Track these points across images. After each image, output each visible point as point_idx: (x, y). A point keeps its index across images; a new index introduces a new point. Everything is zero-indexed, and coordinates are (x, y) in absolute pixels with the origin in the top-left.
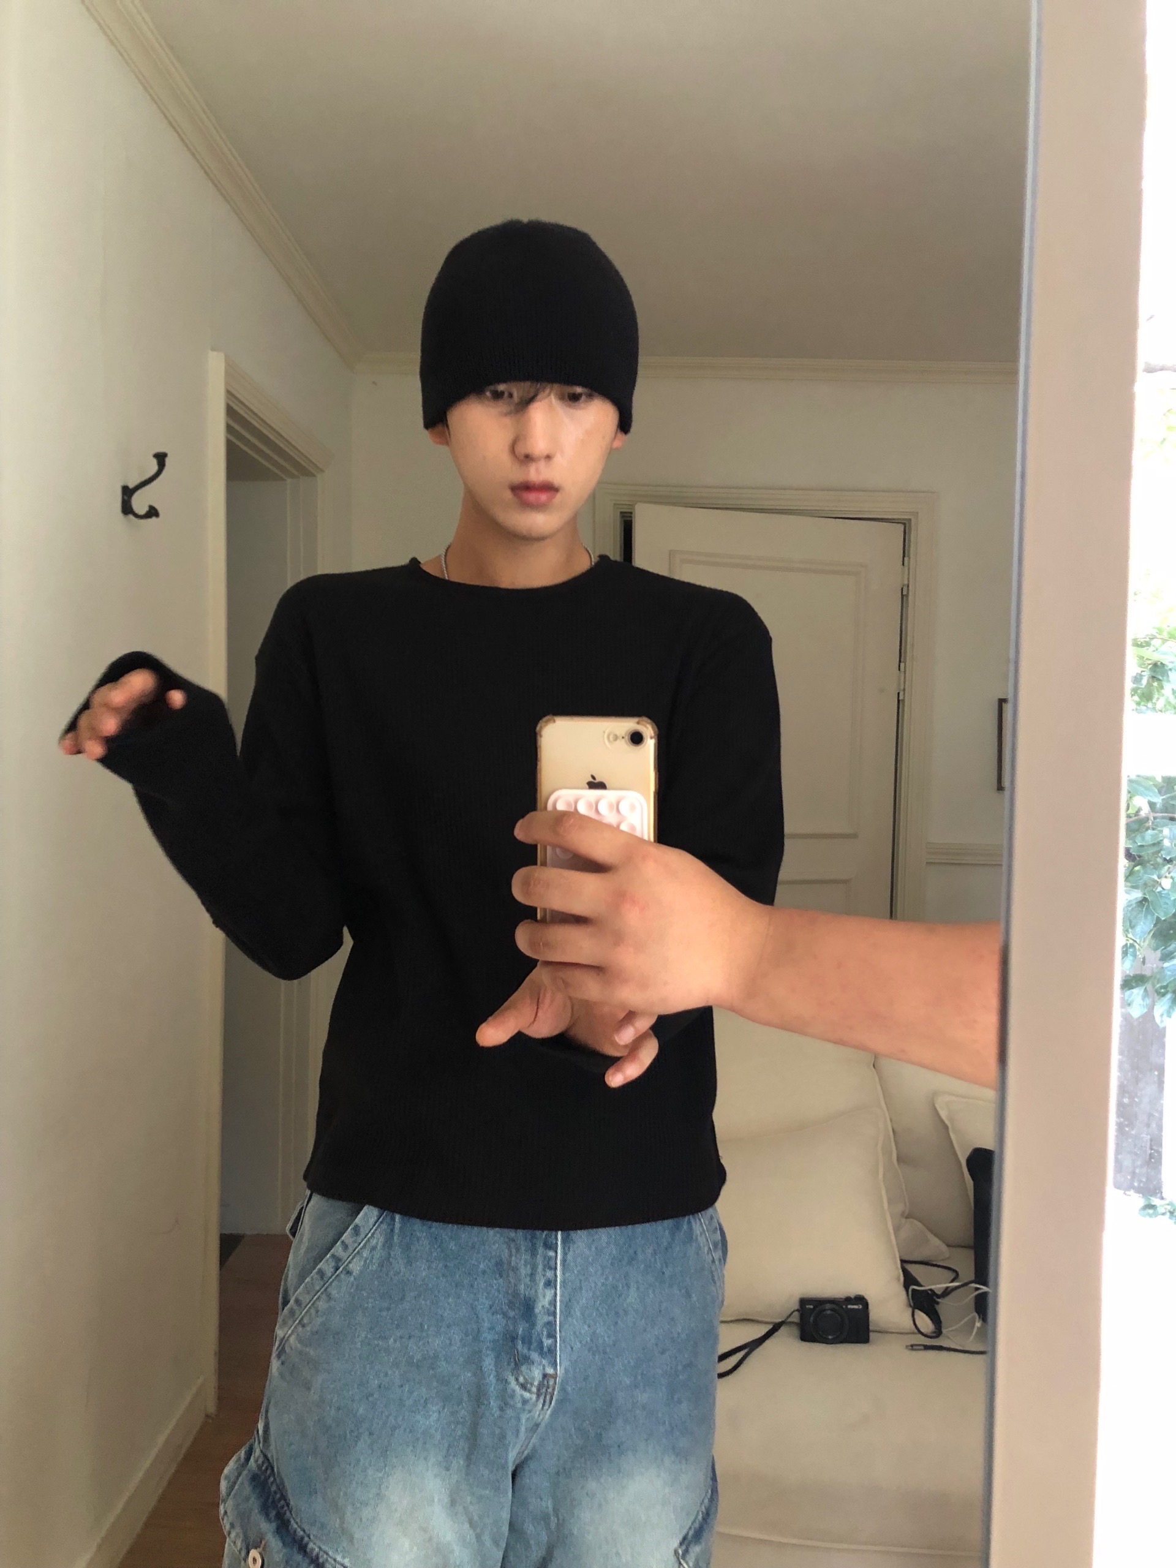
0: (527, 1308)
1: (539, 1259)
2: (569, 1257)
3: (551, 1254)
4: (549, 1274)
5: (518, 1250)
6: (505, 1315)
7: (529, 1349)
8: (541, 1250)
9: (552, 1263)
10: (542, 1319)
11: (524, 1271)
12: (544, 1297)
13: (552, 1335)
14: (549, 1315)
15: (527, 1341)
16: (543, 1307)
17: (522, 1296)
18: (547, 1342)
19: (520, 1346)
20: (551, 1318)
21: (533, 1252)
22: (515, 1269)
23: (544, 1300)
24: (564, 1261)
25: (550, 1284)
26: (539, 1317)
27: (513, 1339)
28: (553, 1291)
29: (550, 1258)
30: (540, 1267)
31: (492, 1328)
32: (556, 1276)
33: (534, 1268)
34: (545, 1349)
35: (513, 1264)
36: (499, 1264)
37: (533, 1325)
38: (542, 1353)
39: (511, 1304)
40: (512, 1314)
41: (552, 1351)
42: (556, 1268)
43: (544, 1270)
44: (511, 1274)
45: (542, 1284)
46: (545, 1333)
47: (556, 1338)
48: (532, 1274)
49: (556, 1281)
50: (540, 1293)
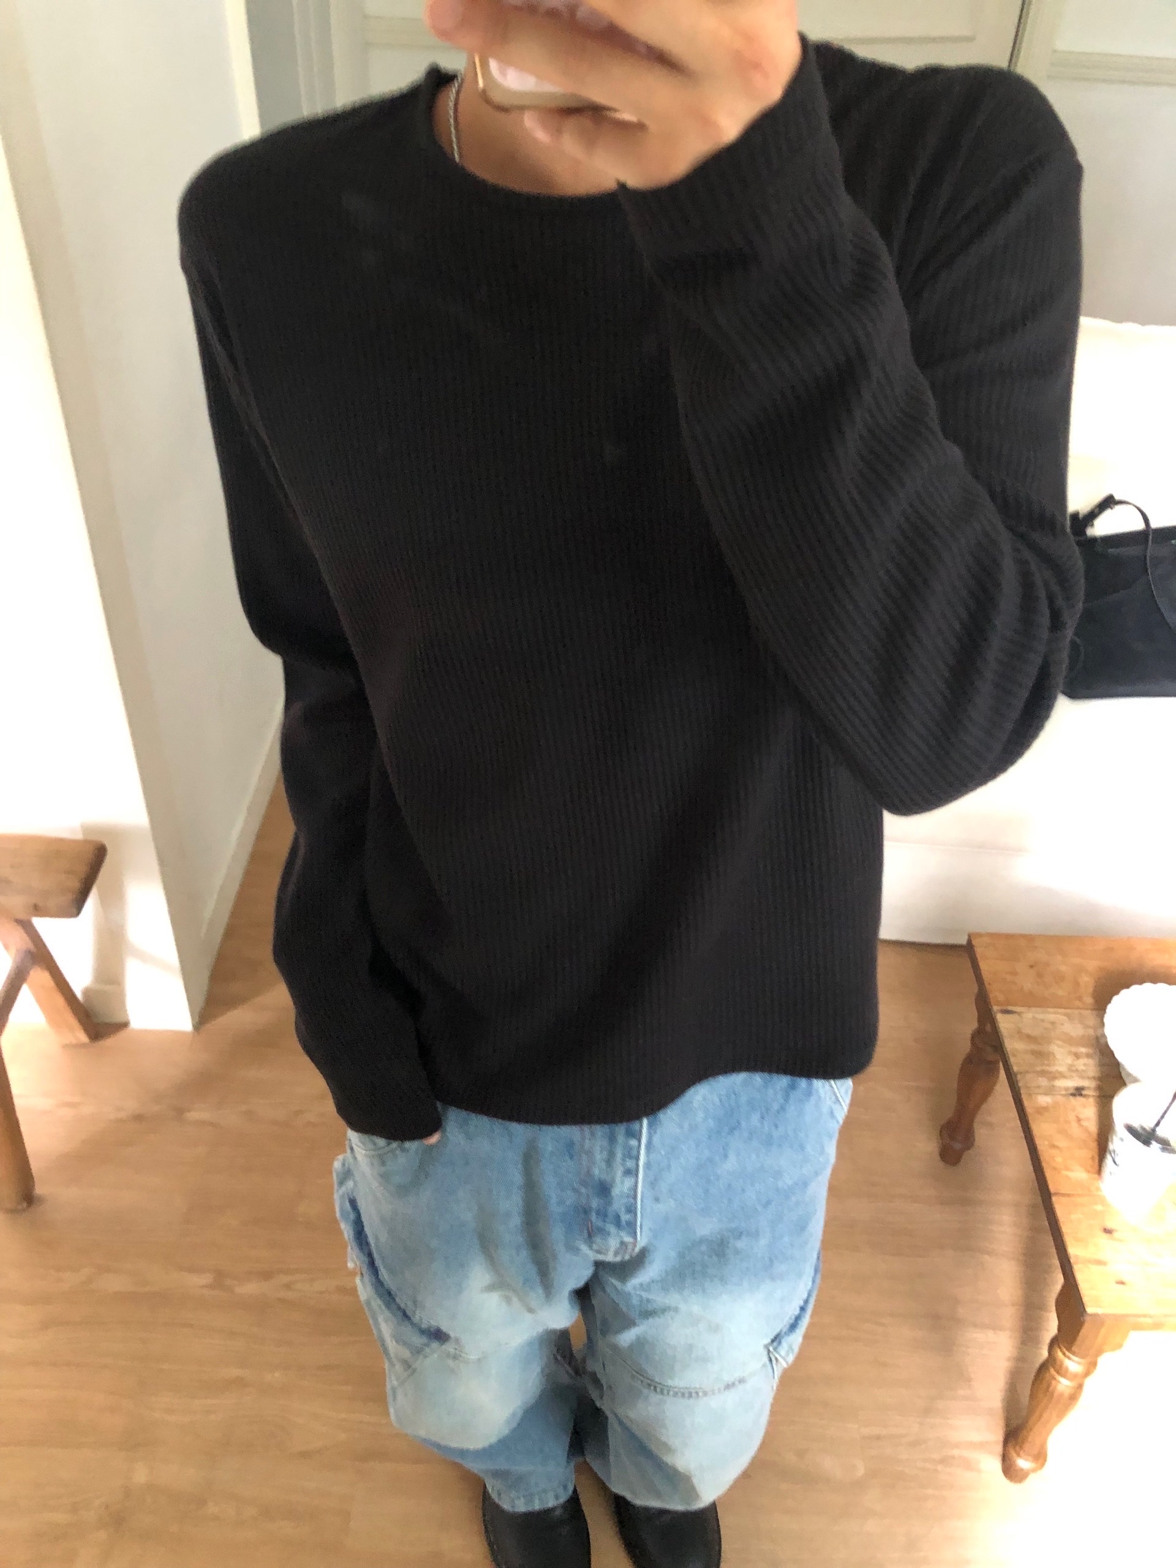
0: (604, 1188)
1: (618, 1147)
5: (593, 1139)
7: (605, 1222)
11: (599, 1156)
13: (631, 1212)
19: (594, 1218)
24: (649, 1146)
26: (615, 1198)
27: (586, 1211)
29: (631, 1147)
30: (620, 1155)
34: (623, 1223)
38: (619, 1226)
39: (584, 1184)
41: (631, 1225)
45: (619, 1172)
46: (623, 1211)
47: (636, 1212)
48: (608, 1161)
49: (638, 1168)
50: (618, 1179)
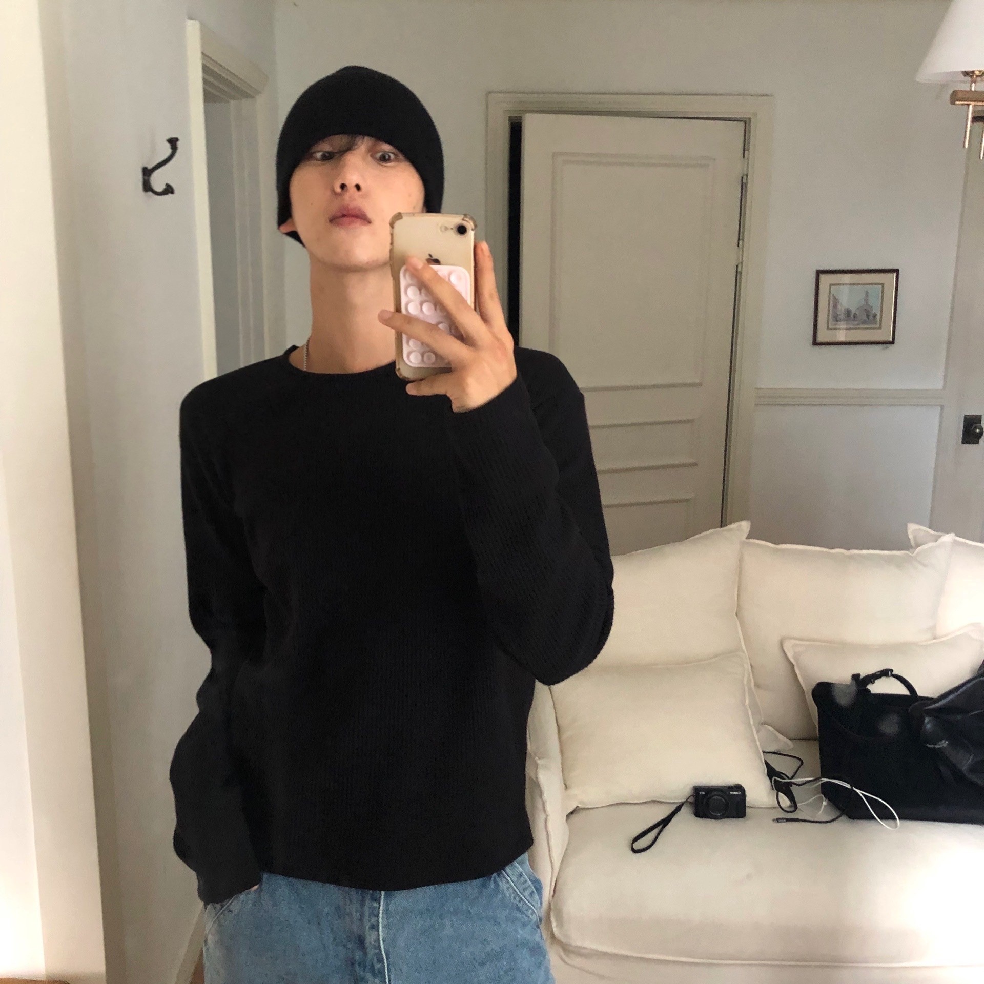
0: (361, 941)
1: (366, 909)
2: (391, 907)
3: (375, 904)
4: (373, 920)
5: (351, 900)
6: (345, 946)
7: (364, 971)
8: (368, 902)
9: (375, 912)
10: (371, 952)
11: (355, 916)
12: (370, 935)
13: (380, 961)
14: (375, 949)
15: (363, 965)
16: (370, 943)
17: (355, 934)
18: (377, 966)
19: (357, 968)
20: (377, 951)
21: (362, 904)
22: (350, 914)
23: (370, 939)
24: (386, 911)
25: (375, 927)
26: (368, 949)
27: (353, 964)
28: (376, 933)
29: (375, 908)
30: (367, 914)
31: (336, 956)
32: (378, 922)
33: (362, 915)
34: (376, 971)
35: (348, 911)
36: (338, 908)
37: (365, 954)
38: (374, 975)
39: (349, 939)
40: (350, 946)
41: (382, 972)
42: (378, 916)
43: (369, 917)
44: (347, 917)
45: (367, 927)
46: (375, 959)
47: (384, 963)
48: (361, 920)
49: (378, 926)
50: (367, 933)
